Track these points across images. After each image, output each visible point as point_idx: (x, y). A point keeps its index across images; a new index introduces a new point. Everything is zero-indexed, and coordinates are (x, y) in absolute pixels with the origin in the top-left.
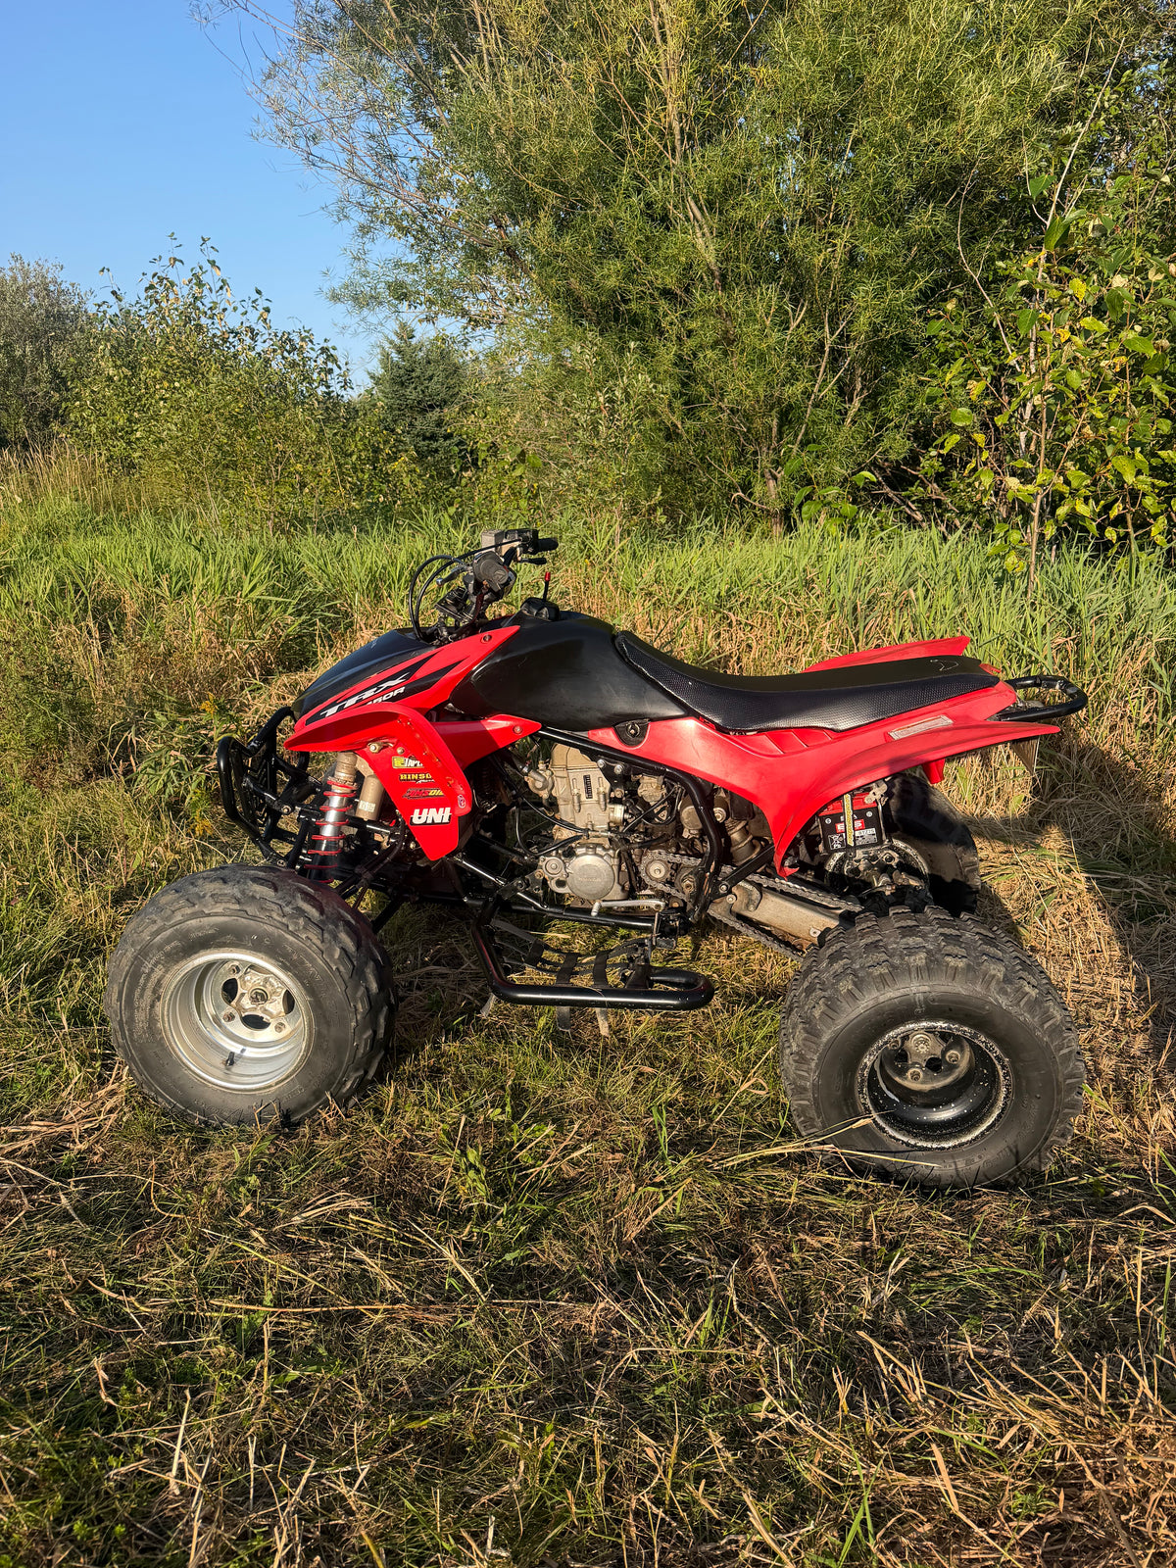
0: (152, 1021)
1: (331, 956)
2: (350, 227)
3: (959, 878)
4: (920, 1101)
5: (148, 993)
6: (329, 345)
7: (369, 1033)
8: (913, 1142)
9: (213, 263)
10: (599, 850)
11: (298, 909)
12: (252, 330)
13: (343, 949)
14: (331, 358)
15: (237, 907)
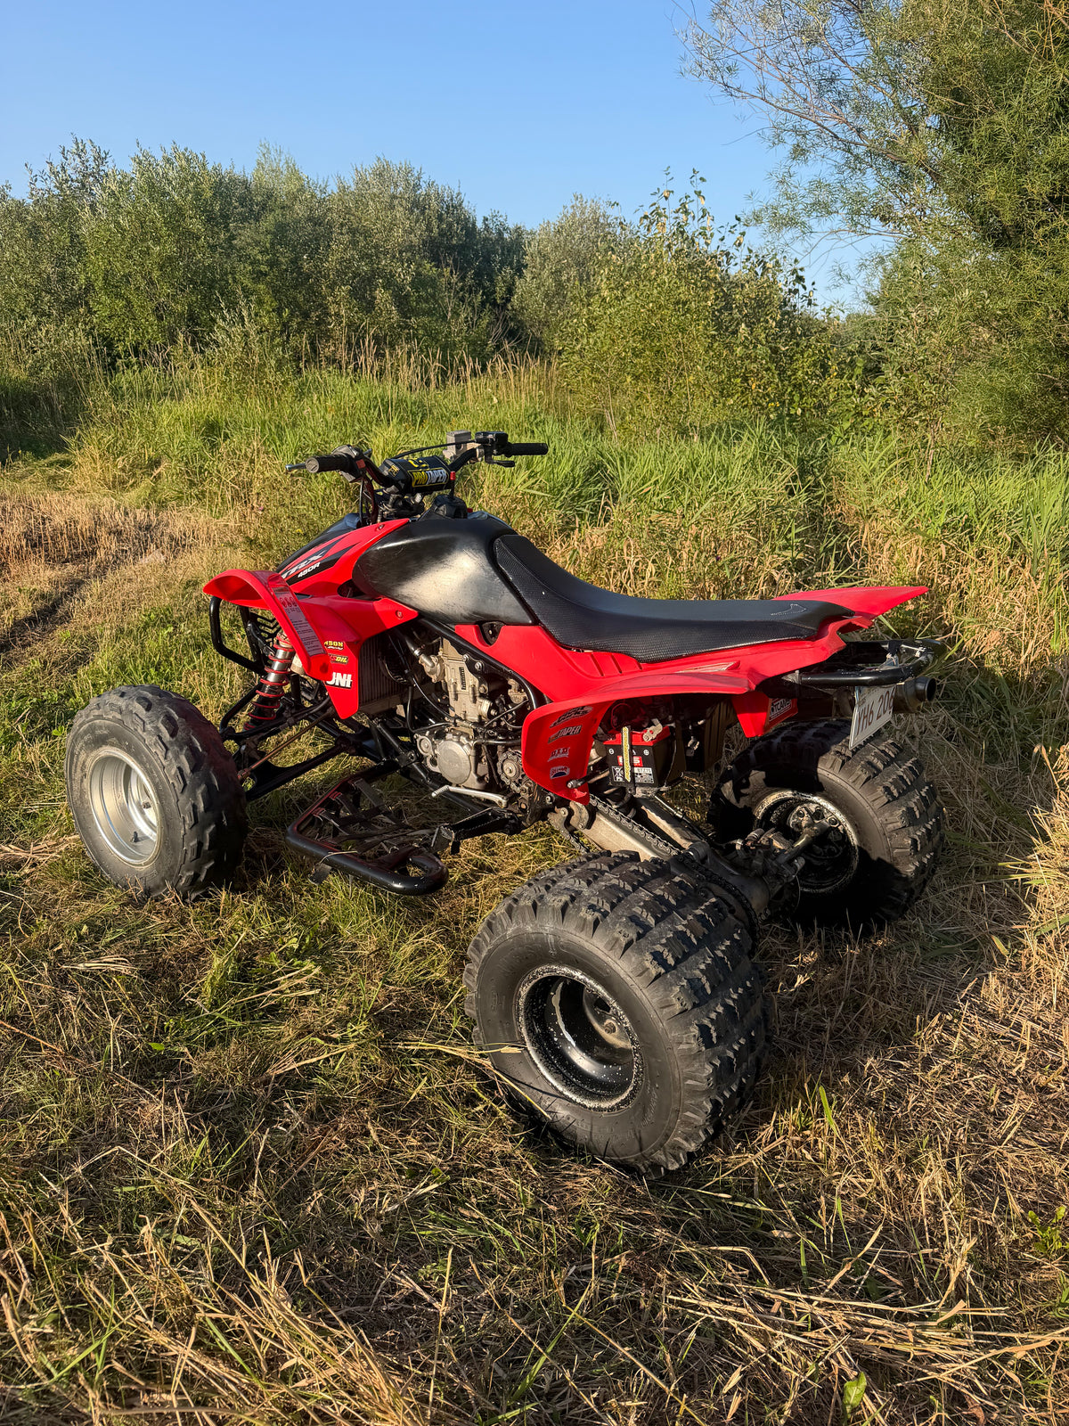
0: (82, 792)
1: (169, 771)
2: (785, 150)
3: (887, 859)
4: (602, 1054)
5: (79, 770)
6: (799, 266)
7: (194, 843)
8: (560, 1089)
9: (698, 193)
10: (463, 739)
11: (157, 728)
12: (728, 254)
13: (180, 769)
14: (800, 279)
15: (119, 716)
